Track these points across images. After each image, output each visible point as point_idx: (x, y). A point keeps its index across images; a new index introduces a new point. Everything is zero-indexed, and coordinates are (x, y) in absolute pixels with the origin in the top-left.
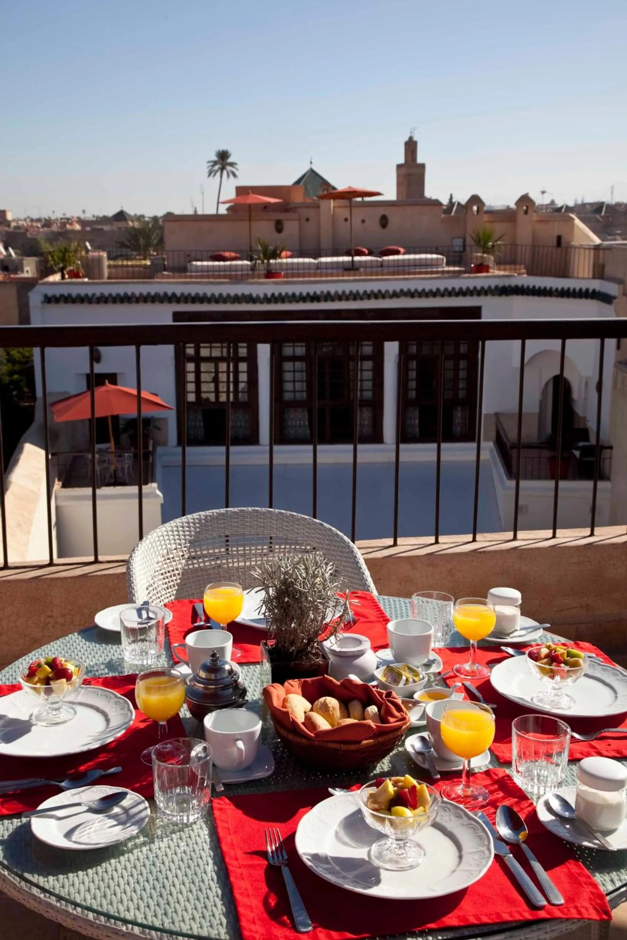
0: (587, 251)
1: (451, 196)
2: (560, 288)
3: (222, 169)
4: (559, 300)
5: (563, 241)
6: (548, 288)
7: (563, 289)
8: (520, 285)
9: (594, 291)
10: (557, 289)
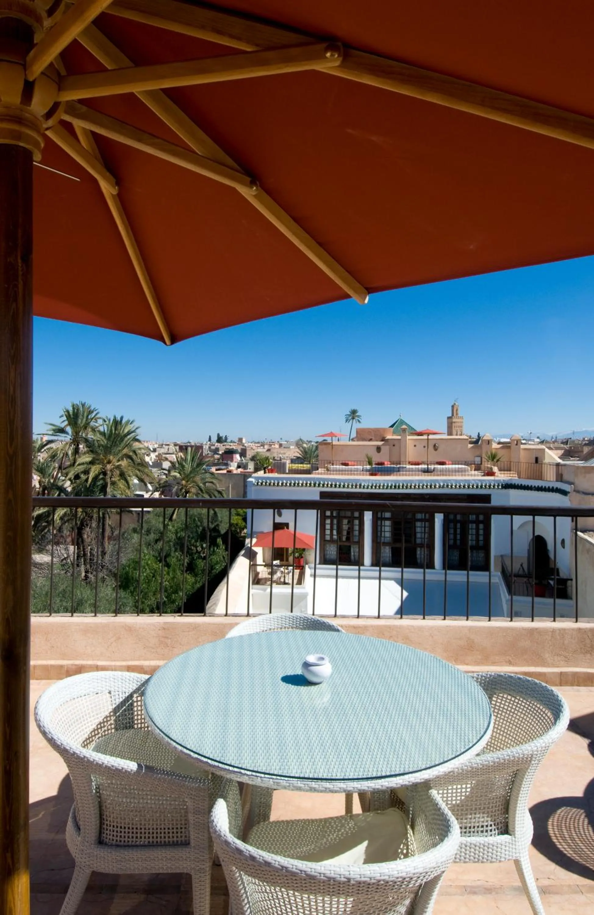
0: (552, 466)
1: (479, 433)
2: (537, 486)
3: (353, 418)
4: (536, 492)
5: (539, 460)
6: (530, 486)
7: (538, 486)
8: (513, 483)
9: (557, 488)
10: (535, 487)
